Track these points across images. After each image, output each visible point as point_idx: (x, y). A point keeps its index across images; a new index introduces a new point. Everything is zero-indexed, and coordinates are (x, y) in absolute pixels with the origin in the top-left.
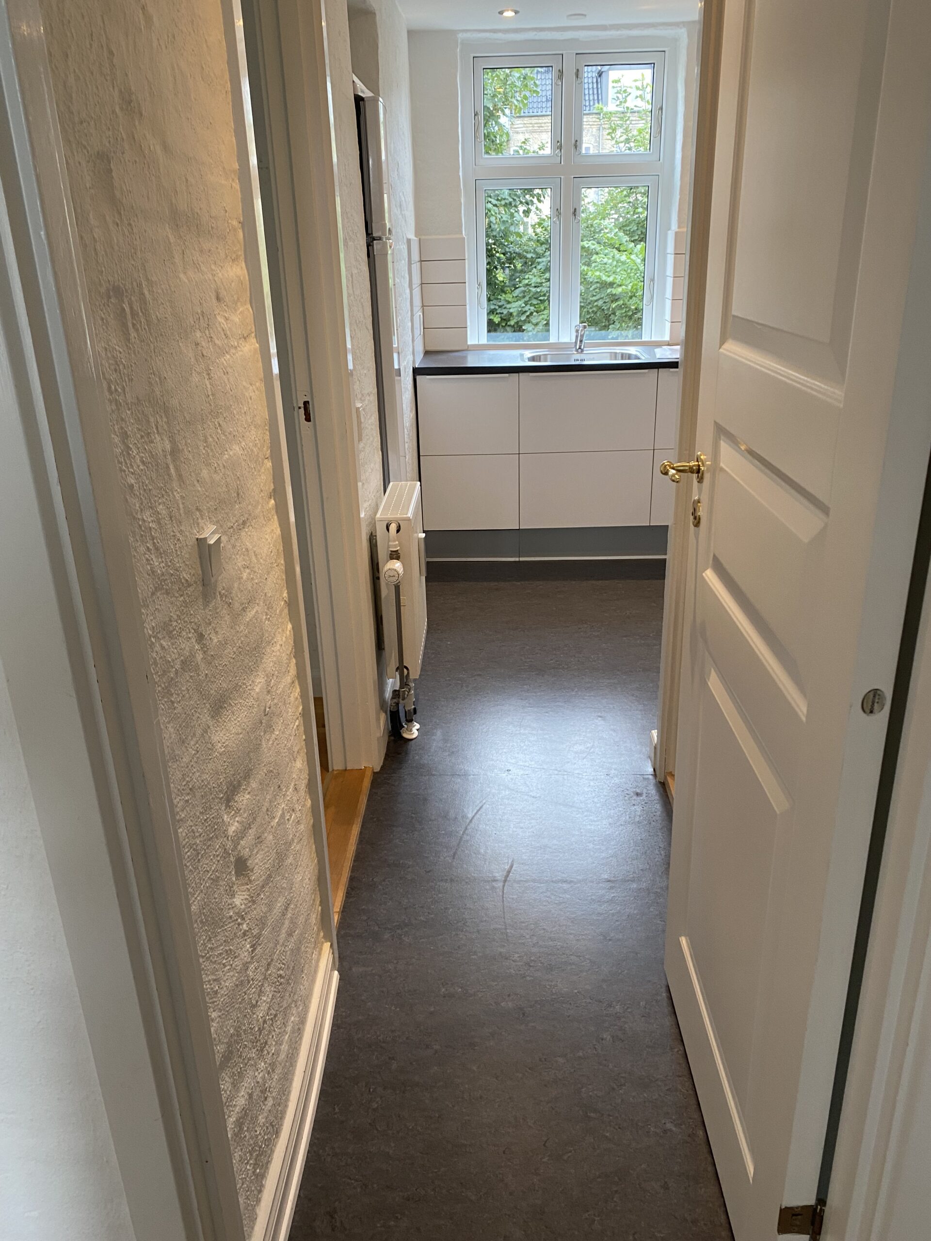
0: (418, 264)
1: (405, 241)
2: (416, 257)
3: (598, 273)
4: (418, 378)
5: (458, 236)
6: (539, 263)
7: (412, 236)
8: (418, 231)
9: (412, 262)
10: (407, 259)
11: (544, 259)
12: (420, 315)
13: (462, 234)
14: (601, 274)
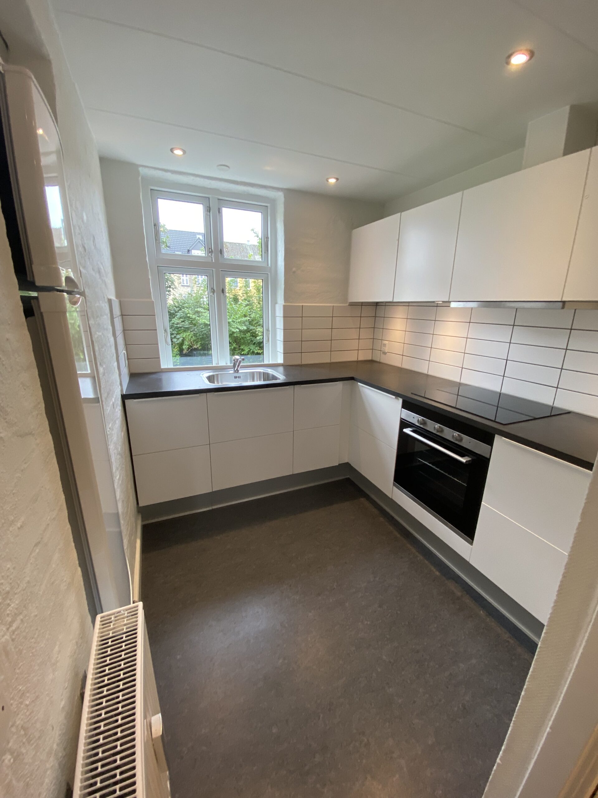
0: (120, 317)
1: (106, 300)
2: (117, 311)
3: (204, 320)
4: (127, 402)
5: (148, 300)
6: (176, 315)
7: (113, 297)
8: (119, 294)
9: (115, 316)
10: (109, 315)
11: (179, 314)
12: (124, 353)
13: (151, 298)
14: (205, 321)
